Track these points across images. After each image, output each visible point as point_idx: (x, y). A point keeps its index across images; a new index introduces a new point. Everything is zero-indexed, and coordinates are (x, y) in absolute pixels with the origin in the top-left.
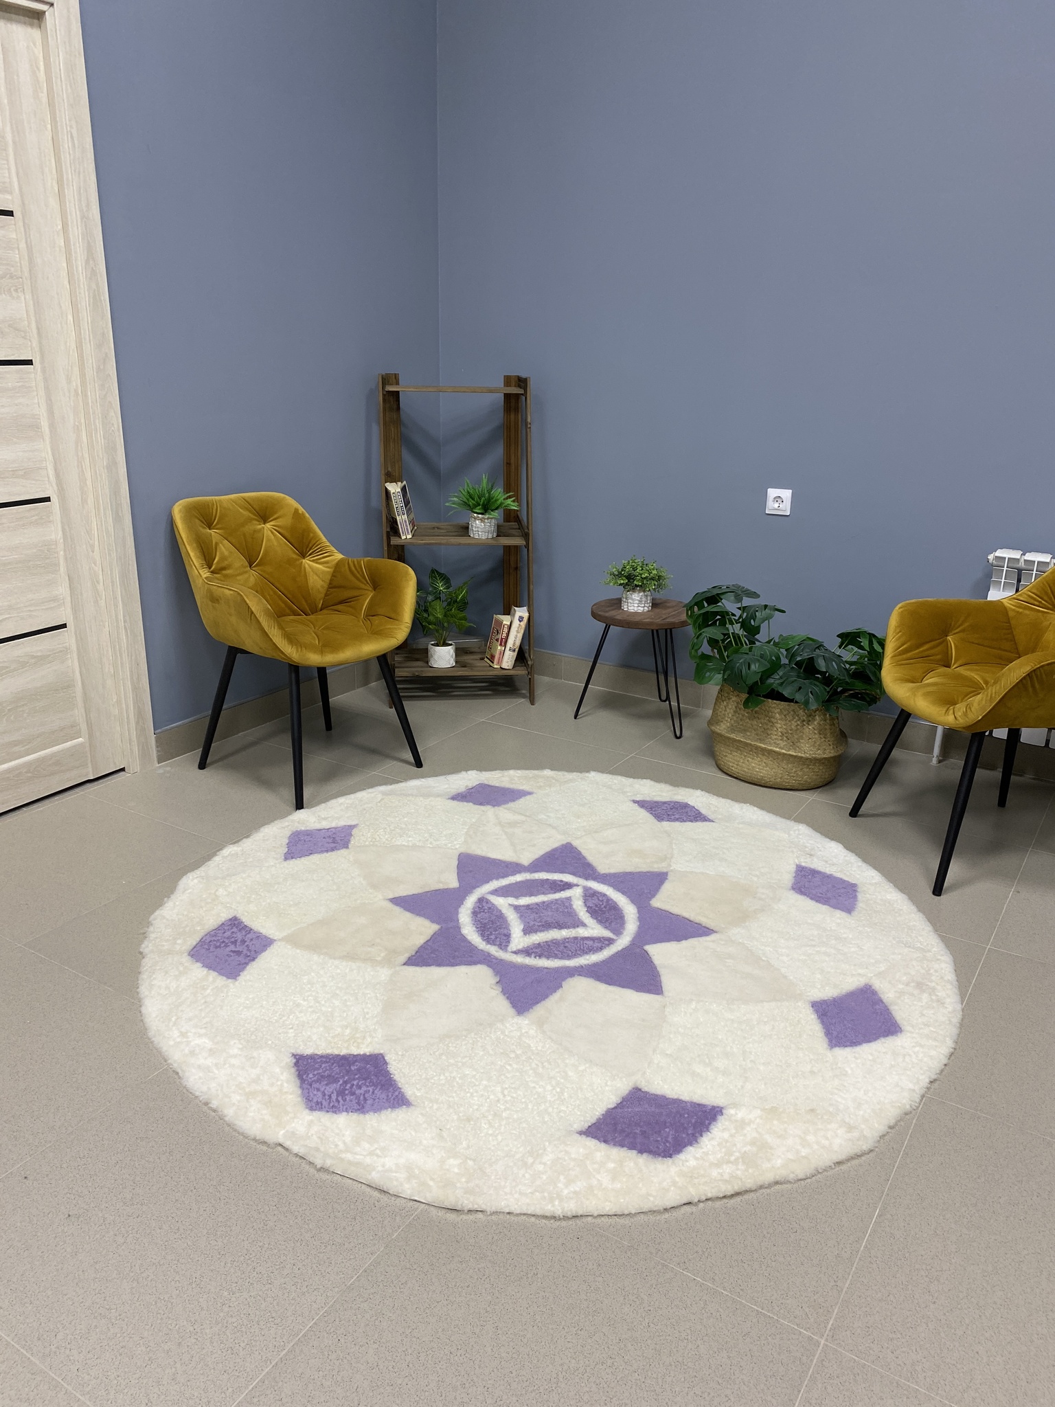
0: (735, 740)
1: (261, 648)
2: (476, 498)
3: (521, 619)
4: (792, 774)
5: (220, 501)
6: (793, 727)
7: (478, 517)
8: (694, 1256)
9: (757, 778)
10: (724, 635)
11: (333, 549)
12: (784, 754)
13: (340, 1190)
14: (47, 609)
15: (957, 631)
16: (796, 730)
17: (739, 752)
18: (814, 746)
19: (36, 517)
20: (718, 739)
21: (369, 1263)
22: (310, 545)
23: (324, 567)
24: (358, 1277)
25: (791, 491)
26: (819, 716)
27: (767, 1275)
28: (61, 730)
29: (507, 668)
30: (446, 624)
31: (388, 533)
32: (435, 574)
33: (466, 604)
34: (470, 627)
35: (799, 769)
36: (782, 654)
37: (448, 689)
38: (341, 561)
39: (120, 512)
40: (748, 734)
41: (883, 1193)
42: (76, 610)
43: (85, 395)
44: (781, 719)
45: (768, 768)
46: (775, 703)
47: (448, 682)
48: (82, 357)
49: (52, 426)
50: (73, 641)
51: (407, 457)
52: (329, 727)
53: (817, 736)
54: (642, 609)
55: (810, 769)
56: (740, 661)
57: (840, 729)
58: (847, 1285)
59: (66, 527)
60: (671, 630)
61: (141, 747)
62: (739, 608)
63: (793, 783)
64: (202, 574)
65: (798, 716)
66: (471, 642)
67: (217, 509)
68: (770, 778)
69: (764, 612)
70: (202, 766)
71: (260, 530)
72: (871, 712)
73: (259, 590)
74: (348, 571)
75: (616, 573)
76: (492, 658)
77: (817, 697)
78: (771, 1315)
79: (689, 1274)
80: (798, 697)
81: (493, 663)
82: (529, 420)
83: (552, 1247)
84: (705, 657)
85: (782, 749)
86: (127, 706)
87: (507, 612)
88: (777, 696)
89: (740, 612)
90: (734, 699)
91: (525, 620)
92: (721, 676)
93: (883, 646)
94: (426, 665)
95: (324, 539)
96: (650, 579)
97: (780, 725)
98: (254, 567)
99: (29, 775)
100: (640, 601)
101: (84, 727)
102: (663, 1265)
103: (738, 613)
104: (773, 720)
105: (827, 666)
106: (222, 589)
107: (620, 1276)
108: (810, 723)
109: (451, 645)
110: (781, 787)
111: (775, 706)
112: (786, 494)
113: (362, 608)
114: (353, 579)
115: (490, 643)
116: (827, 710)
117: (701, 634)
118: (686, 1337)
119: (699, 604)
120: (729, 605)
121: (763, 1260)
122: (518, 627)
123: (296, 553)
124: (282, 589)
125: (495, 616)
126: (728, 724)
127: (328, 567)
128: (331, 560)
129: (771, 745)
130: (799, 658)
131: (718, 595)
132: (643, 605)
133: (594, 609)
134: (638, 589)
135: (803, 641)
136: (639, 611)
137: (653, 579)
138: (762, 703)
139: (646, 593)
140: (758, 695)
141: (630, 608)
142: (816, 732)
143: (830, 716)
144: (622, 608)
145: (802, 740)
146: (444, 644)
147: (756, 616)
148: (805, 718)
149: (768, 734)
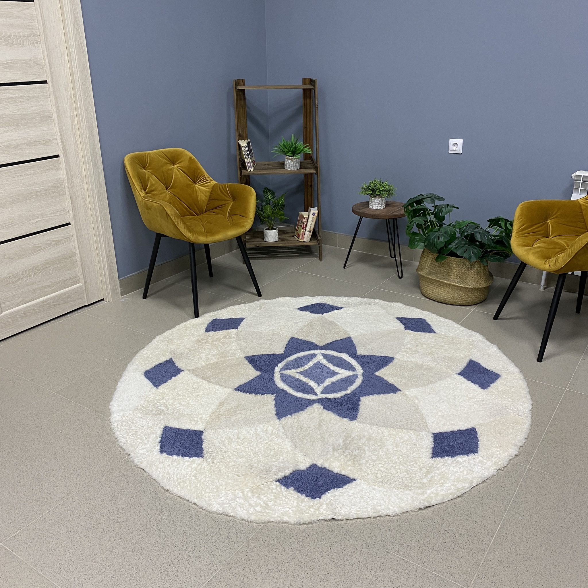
0: (431, 279)
1: (174, 234)
2: (288, 148)
3: (314, 214)
4: (462, 297)
5: (149, 154)
6: (463, 271)
7: (289, 158)
8: (403, 548)
9: (443, 300)
10: (425, 221)
11: (211, 178)
12: (458, 286)
14: (60, 215)
15: (553, 217)
17: (433, 285)
18: (474, 281)
19: (52, 166)
20: (422, 279)
21: (237, 551)
22: (199, 177)
24: (232, 558)
25: (462, 140)
26: (477, 265)
27: (441, 557)
28: (70, 279)
29: (307, 241)
30: (273, 218)
31: (240, 168)
32: (267, 190)
33: (284, 206)
34: (286, 219)
35: (466, 294)
36: (457, 231)
37: (274, 253)
38: (215, 184)
39: (96, 162)
40: (438, 275)
41: (503, 516)
42: (75, 215)
43: (75, 99)
44: (456, 267)
45: (449, 294)
46: (453, 259)
47: (275, 249)
48: (73, 78)
49: (59, 116)
50: (75, 231)
51: (249, 124)
52: (211, 275)
53: (476, 276)
54: (380, 207)
55: (472, 294)
56: (434, 236)
57: (489, 272)
58: (482, 562)
59: (69, 171)
60: (396, 219)
61: (112, 288)
62: (433, 206)
63: (463, 302)
64: (141, 194)
65: (465, 265)
66: (287, 227)
67: (148, 158)
68: (450, 299)
69: (447, 208)
70: (145, 297)
71: (171, 169)
72: (507, 262)
73: (171, 202)
74: (219, 190)
75: (366, 188)
76: (298, 236)
77: (475, 255)
78: (443, 577)
79: (401, 557)
80: (465, 255)
81: (299, 238)
82: (317, 103)
84: (414, 234)
85: (457, 283)
86: (104, 265)
87: (306, 210)
88: (453, 254)
89: (434, 208)
90: (431, 256)
91: (316, 215)
92: (423, 244)
93: (511, 225)
94: (262, 240)
95: (206, 174)
96: (384, 191)
97: (455, 271)
98: (169, 189)
99: (54, 303)
100: (379, 203)
101: (81, 277)
102: (387, 552)
103: (433, 209)
104: (451, 267)
105: (481, 237)
106: (152, 203)
108: (472, 269)
109: (276, 229)
110: (456, 304)
112: (460, 142)
113: (227, 211)
114: (222, 195)
115: (297, 228)
116: (482, 261)
117: (412, 221)
119: (411, 205)
120: (428, 205)
122: (312, 219)
123: (191, 181)
124: (184, 201)
125: (300, 213)
126: (427, 270)
127: (208, 189)
128: (210, 185)
129: (451, 281)
130: (466, 234)
131: (421, 199)
132: (381, 205)
133: (354, 208)
134: (378, 196)
135: (469, 224)
136: (378, 209)
137: (386, 191)
138: (446, 259)
139: (382, 199)
140: (444, 254)
141: (373, 207)
142: (475, 274)
143: (483, 265)
144: (369, 207)
145: (468, 278)
146: (272, 229)
147: (443, 210)
148: (469, 266)
149: (449, 275)
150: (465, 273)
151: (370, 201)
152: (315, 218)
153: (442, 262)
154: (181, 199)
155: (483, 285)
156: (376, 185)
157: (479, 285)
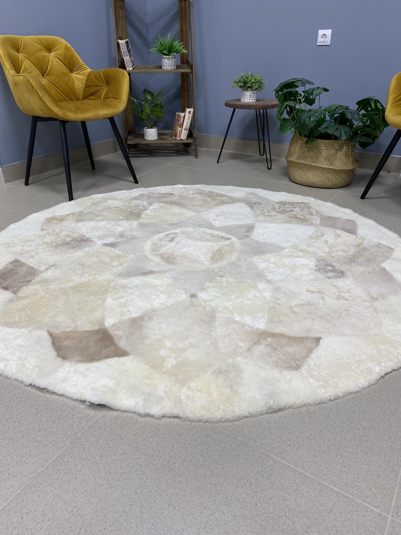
0: (300, 164)
2: (165, 46)
3: (190, 112)
4: (330, 180)
5: (23, 38)
6: (331, 153)
7: (166, 57)
8: (288, 447)
9: (311, 183)
11: (86, 66)
12: (327, 168)
13: (48, 403)
16: (333, 155)
17: (302, 170)
18: (342, 164)
21: (57, 455)
22: (75, 65)
23: (83, 76)
24: (47, 466)
26: (346, 147)
27: (342, 462)
29: (184, 139)
30: (152, 117)
32: (146, 91)
33: (162, 107)
35: (334, 176)
36: (327, 114)
38: (90, 72)
40: (307, 160)
44: (325, 150)
45: (317, 177)
46: (322, 141)
52: (93, 168)
53: (344, 158)
54: (251, 100)
55: (339, 176)
56: (305, 116)
57: (355, 156)
60: (266, 110)
62: (304, 91)
63: (330, 184)
64: (11, 72)
65: (334, 147)
67: (21, 42)
68: (318, 182)
69: (317, 91)
71: (47, 56)
74: (94, 77)
75: (237, 81)
76: (176, 135)
78: (348, 495)
79: (285, 463)
81: (176, 137)
83: (187, 443)
84: (284, 120)
85: (326, 165)
87: (183, 110)
88: (323, 137)
89: (304, 93)
90: (300, 142)
91: (192, 112)
92: (293, 129)
94: (143, 139)
95: (81, 61)
96: (255, 83)
97: (324, 153)
98: (45, 76)
100: (250, 96)
102: (266, 455)
104: (321, 151)
107: (235, 464)
108: (341, 151)
109: (155, 128)
111: (323, 143)
112: (328, 32)
113: (102, 96)
114: (96, 80)
115: (175, 128)
116: (350, 143)
117: (283, 106)
118: (285, 515)
119: (282, 88)
121: (338, 451)
122: (188, 117)
123: (67, 70)
124: (60, 88)
125: (177, 113)
126: (296, 156)
127: (84, 76)
128: (86, 72)
129: (319, 164)
130: (336, 115)
131: (292, 83)
132: (252, 98)
133: (227, 102)
134: (249, 89)
135: (337, 107)
136: (250, 102)
137: (257, 82)
138: (315, 142)
139: (253, 92)
140: (313, 137)
141: (245, 100)
142: (344, 155)
143: (351, 146)
144: (241, 101)
145: (336, 160)
146: (152, 128)
147: (313, 93)
148: (338, 148)
149: (318, 159)
150: (334, 154)
151: (241, 95)
152: (191, 116)
153: (311, 147)
154: (58, 86)
155: (350, 167)
156: (247, 78)
157: (347, 167)
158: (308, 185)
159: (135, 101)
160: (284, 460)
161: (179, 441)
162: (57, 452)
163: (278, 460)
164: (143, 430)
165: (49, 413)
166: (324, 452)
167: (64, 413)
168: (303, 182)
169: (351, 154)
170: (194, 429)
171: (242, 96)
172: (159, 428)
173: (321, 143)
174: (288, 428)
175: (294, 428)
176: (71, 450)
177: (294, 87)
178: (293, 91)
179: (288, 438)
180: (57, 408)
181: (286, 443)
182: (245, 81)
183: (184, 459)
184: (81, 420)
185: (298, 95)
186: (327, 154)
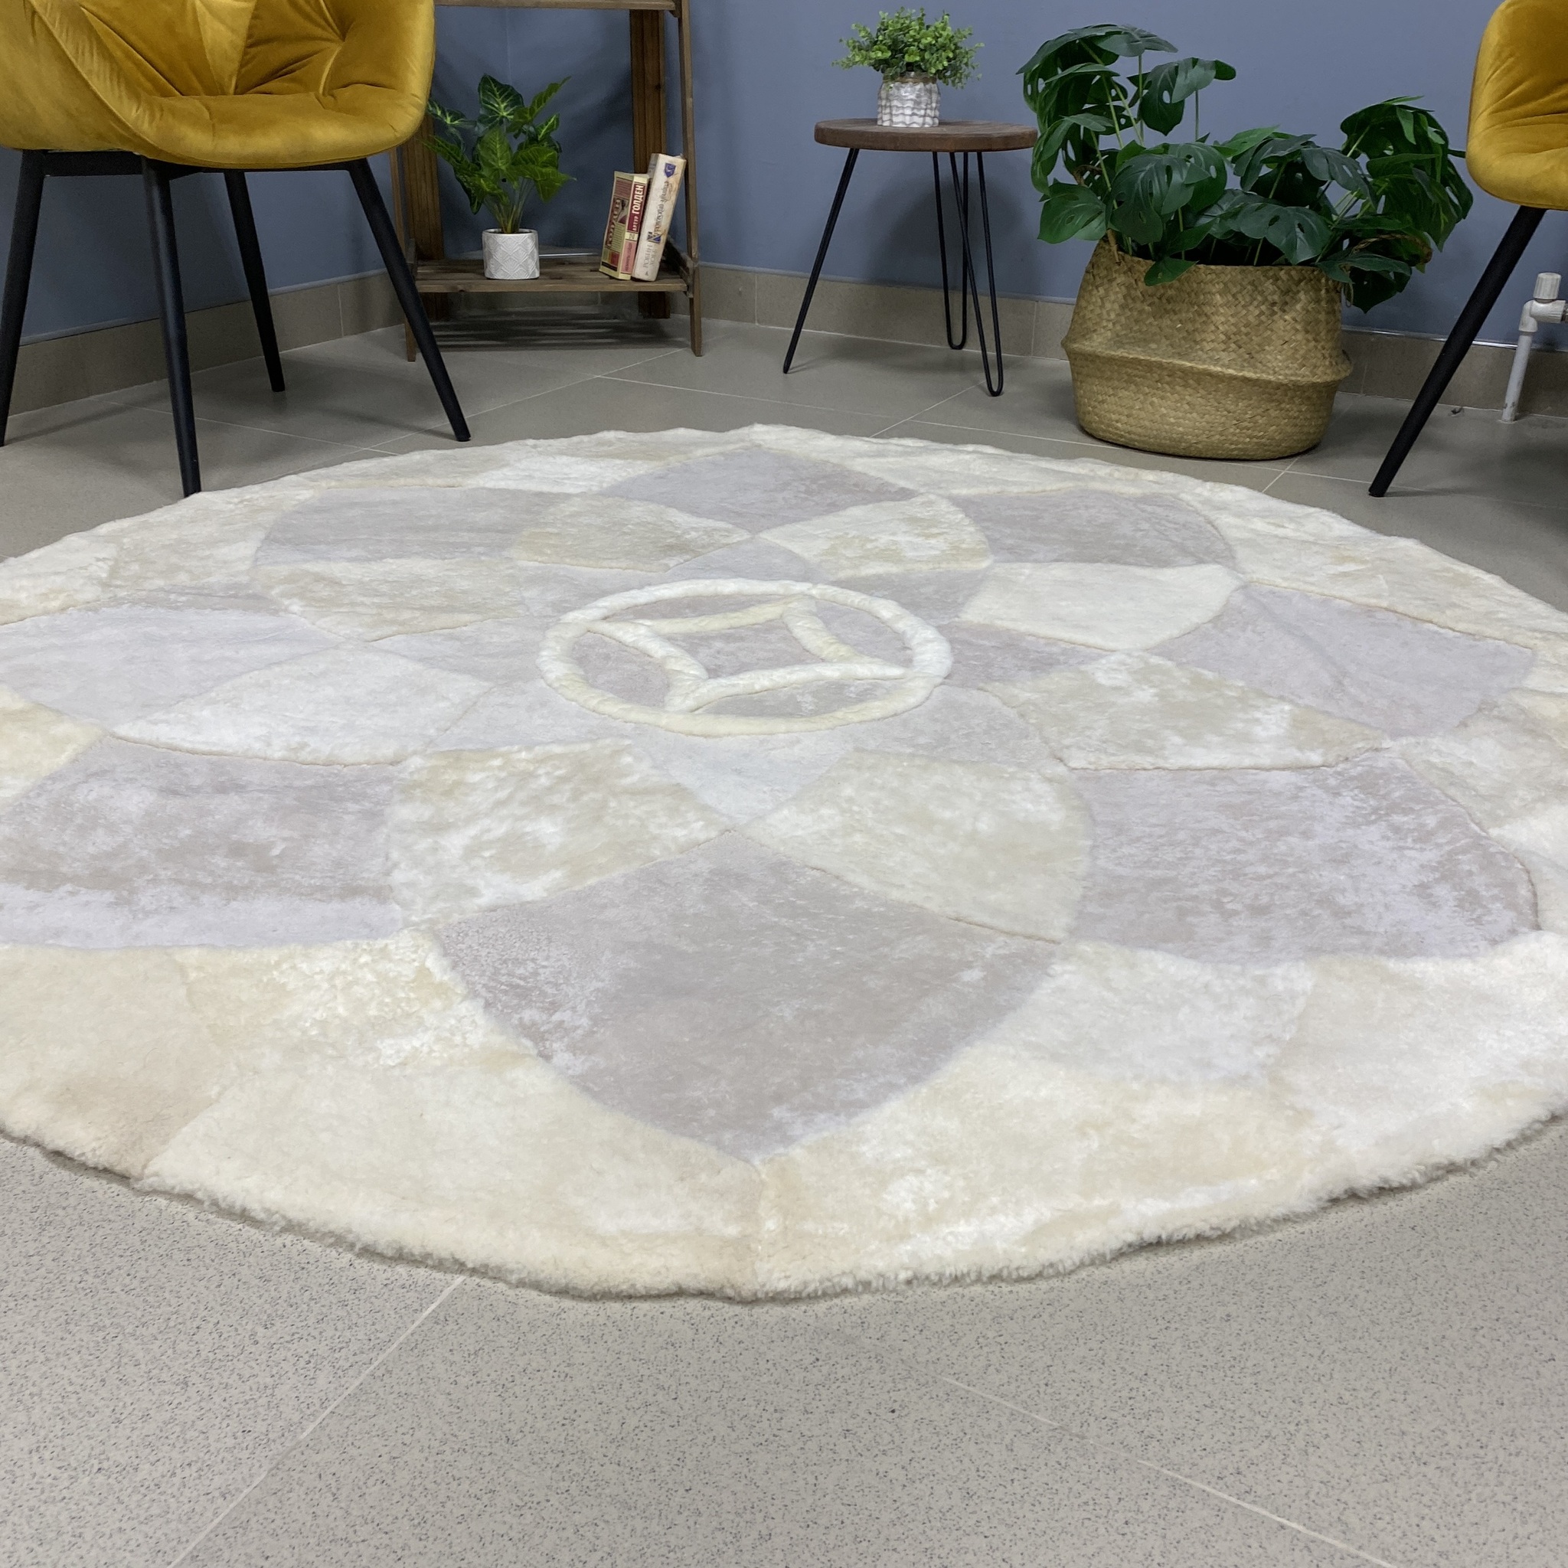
0: (1124, 362)
3: (670, 170)
4: (1245, 424)
6: (1251, 318)
9: (1170, 439)
12: (1232, 378)
16: (1258, 325)
17: (1133, 387)
18: (1293, 358)
20: (1086, 368)
26: (1306, 292)
29: (645, 278)
30: (515, 186)
32: (492, 85)
35: (1260, 411)
36: (1227, 166)
40: (1153, 346)
44: (1227, 304)
45: (1195, 415)
46: (1214, 272)
52: (280, 384)
53: (1299, 337)
54: (920, 120)
55: (1282, 410)
56: (1147, 167)
62: (1133, 80)
63: (1244, 441)
65: (1262, 293)
68: (1197, 436)
69: (1189, 75)
75: (866, 41)
76: (614, 263)
77: (1310, 236)
81: (615, 269)
84: (1061, 189)
85: (1228, 367)
87: (644, 167)
90: (1121, 279)
91: (680, 173)
96: (937, 50)
97: (1222, 319)
100: (917, 103)
104: (1207, 309)
108: (1286, 308)
109: (529, 230)
110: (1220, 453)
111: (1215, 280)
113: (320, 78)
114: (299, 19)
115: (609, 232)
122: (665, 189)
125: (617, 174)
126: (1109, 334)
127: (244, 1)
129: (1204, 362)
130: (1265, 170)
131: (1091, 41)
132: (922, 112)
133: (822, 126)
134: (913, 74)
135: (1267, 140)
136: (915, 126)
137: (944, 47)
138: (1185, 275)
139: (928, 86)
140: (1178, 256)
141: (895, 119)
142: (1298, 327)
143: (1327, 291)
144: (879, 123)
145: (1269, 345)
146: (514, 230)
147: (1174, 81)
148: (1276, 297)
149: (1195, 341)
150: (1261, 323)
151: (880, 98)
152: (675, 186)
153: (1166, 295)
154: (133, 38)
155: (1323, 374)
156: (905, 30)
157: (1311, 372)
158: (1157, 448)
159: (448, 120)
160: (1254, 1502)
161: (772, 1438)
162: (209, 1514)
163: (1227, 1502)
164: (601, 1397)
165: (158, 1343)
166: (1425, 1458)
167: (231, 1340)
168: (1139, 435)
169: (1328, 323)
170: (834, 1387)
171: (884, 103)
172: (673, 1388)
173: (1209, 277)
174: (1249, 1364)
175: (1273, 1364)
176: (272, 1502)
177: (1098, 60)
178: (1093, 75)
179: (1254, 1406)
180: (193, 1317)
181: (1250, 1428)
182: (895, 41)
183: (808, 1516)
184: (311, 1365)
185: (1113, 92)
186: (1232, 320)
